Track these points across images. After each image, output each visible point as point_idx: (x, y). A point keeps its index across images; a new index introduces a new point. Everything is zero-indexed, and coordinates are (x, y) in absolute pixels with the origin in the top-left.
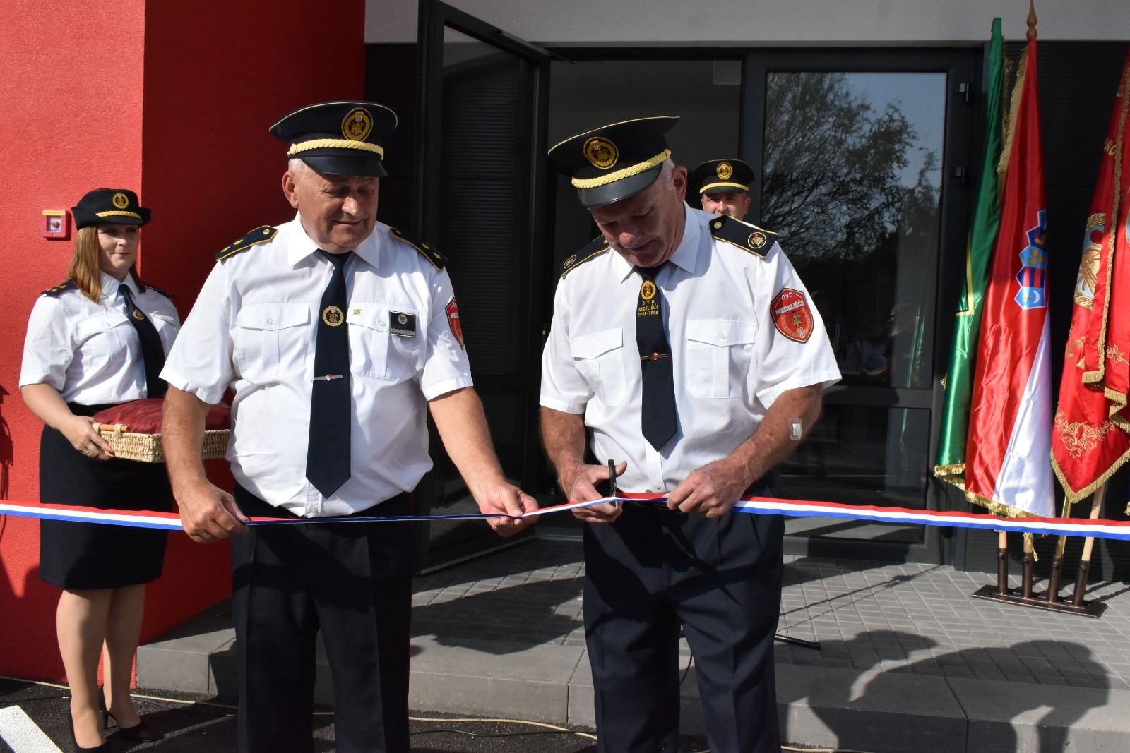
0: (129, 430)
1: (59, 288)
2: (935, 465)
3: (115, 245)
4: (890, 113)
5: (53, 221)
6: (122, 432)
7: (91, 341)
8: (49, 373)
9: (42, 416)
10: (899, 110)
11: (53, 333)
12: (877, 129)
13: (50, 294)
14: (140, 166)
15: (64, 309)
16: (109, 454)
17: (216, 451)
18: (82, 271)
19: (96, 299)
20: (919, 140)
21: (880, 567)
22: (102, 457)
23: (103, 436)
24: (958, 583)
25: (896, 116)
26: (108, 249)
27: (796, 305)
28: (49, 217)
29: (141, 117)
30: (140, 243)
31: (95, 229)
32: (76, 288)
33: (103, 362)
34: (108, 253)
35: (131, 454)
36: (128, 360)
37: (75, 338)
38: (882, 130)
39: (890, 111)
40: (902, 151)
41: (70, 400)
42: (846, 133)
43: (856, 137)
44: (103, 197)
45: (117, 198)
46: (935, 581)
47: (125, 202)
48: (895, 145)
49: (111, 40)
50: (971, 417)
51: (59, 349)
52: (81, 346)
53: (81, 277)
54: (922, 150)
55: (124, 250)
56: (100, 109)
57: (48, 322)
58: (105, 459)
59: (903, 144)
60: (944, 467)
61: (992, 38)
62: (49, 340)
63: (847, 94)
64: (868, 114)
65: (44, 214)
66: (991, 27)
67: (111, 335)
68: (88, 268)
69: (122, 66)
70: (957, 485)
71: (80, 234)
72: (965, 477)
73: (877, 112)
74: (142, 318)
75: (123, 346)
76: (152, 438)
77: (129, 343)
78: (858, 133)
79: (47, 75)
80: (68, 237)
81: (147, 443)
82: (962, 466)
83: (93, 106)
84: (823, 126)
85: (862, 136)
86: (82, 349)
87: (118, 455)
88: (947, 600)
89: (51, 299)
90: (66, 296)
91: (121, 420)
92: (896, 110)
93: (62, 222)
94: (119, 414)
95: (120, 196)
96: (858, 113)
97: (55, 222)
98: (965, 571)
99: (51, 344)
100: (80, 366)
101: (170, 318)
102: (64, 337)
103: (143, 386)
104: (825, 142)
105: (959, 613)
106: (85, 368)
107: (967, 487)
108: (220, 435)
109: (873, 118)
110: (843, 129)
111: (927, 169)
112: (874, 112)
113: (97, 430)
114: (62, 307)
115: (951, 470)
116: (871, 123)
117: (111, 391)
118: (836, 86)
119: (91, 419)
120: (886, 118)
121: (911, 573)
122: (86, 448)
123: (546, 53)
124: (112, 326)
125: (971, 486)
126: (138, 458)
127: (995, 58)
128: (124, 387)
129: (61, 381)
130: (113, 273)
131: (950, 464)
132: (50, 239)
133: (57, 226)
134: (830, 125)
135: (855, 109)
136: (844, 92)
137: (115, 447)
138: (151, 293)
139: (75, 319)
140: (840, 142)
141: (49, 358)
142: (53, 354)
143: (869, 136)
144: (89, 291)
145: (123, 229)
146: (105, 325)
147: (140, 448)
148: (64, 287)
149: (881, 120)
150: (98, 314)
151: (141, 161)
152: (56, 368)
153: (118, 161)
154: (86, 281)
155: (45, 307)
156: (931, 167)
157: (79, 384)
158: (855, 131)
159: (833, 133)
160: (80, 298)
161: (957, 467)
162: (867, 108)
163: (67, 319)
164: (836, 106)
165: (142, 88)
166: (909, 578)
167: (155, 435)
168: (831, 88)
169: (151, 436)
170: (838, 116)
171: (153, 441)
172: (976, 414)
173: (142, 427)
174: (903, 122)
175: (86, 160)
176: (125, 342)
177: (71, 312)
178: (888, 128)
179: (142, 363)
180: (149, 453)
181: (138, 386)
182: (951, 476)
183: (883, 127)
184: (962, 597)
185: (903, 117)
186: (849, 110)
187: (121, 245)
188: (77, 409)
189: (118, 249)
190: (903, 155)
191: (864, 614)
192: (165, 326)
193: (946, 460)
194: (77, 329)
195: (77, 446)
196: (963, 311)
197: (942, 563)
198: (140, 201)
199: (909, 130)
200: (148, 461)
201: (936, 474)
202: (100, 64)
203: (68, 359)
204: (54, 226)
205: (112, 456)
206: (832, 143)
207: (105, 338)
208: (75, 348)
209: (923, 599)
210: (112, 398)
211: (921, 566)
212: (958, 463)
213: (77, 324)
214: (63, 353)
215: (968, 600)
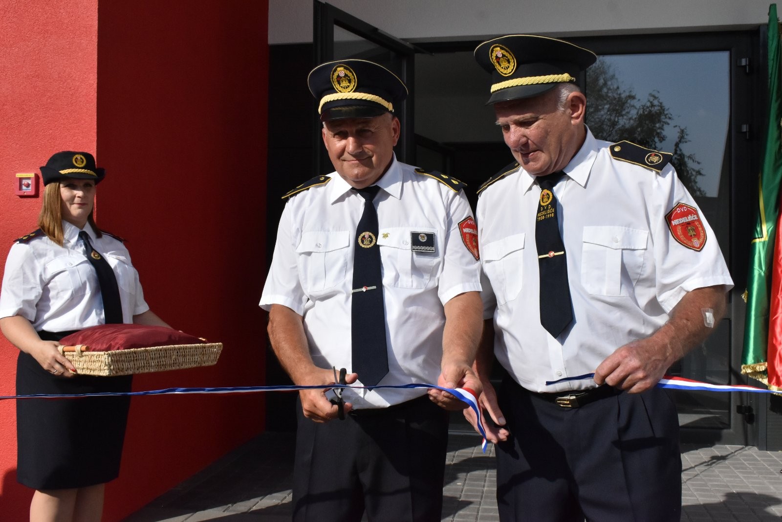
0: (88, 349)
1: (29, 236)
2: (742, 364)
3: (74, 197)
4: (651, 100)
5: (24, 182)
6: (82, 352)
7: (56, 278)
8: (21, 306)
9: (16, 343)
10: (657, 98)
11: (24, 274)
12: (642, 112)
13: (22, 241)
14: (95, 135)
15: (34, 253)
16: (73, 372)
17: (163, 365)
18: (48, 220)
19: (59, 242)
20: (673, 119)
21: (697, 449)
22: (67, 374)
23: (67, 357)
24: (764, 461)
25: (656, 102)
26: (68, 200)
27: (690, 218)
28: (21, 179)
29: (96, 95)
30: (95, 196)
31: (58, 184)
32: (44, 235)
33: (67, 295)
34: (68, 204)
35: (91, 370)
36: (88, 293)
37: (43, 277)
38: (646, 113)
39: (651, 99)
40: (661, 128)
41: (39, 329)
42: (618, 117)
43: (626, 119)
44: (65, 158)
45: (77, 158)
46: (745, 460)
47: (83, 162)
48: (656, 124)
49: (70, 34)
50: (770, 323)
51: (31, 286)
52: (48, 283)
53: (48, 225)
54: (676, 128)
55: (81, 201)
56: (62, 90)
57: (21, 264)
58: (70, 376)
59: (662, 123)
60: (750, 366)
61: (770, 21)
62: (21, 279)
63: (618, 88)
64: (633, 102)
65: (17, 176)
66: (768, 11)
67: (73, 273)
68: (53, 217)
69: (80, 54)
70: (760, 380)
71: (47, 190)
72: (767, 373)
73: (642, 100)
74: (99, 258)
75: (83, 281)
76: (107, 354)
77: (88, 279)
78: (627, 116)
79: (19, 64)
80: (36, 195)
81: (103, 359)
82: (764, 364)
83: (56, 88)
84: (600, 112)
85: (630, 119)
86: (49, 286)
87: (79, 372)
88: (760, 476)
89: (23, 245)
90: (35, 243)
91: (82, 343)
92: (655, 98)
93: (32, 182)
94: (80, 338)
95: (79, 157)
96: (626, 102)
97: (26, 183)
98: (767, 450)
99: (24, 283)
100: (48, 300)
101: (122, 258)
102: (34, 276)
103: (101, 314)
104: (603, 124)
105: (774, 487)
106: (52, 302)
107: (770, 381)
108: (166, 350)
109: (638, 105)
110: (616, 114)
111: (680, 141)
112: (639, 100)
113: (61, 352)
114: (32, 251)
115: (755, 368)
116: (636, 108)
117: (74, 320)
118: (609, 83)
119: (56, 343)
120: (649, 104)
121: (724, 454)
122: (53, 367)
123: (411, 46)
124: (73, 266)
125: (774, 380)
126: (96, 373)
127: (773, 36)
128: (85, 315)
129: (32, 314)
130: (74, 221)
131: (755, 363)
132: (22, 197)
133: (28, 186)
134: (606, 111)
135: (624, 99)
136: (615, 87)
137: (77, 365)
138: (106, 238)
139: (43, 261)
140: (614, 124)
141: (21, 293)
142: (25, 291)
143: (636, 118)
144: (54, 237)
145: (82, 184)
146: (68, 264)
147: (98, 364)
148: (34, 234)
149: (644, 106)
150: (62, 255)
151: (96, 131)
152: (27, 302)
153: (77, 131)
154: (51, 228)
155: (18, 252)
156: (683, 140)
157: (46, 316)
158: (625, 115)
159: (608, 117)
160: (47, 243)
161: (760, 365)
162: (633, 98)
163: (36, 261)
164: (609, 97)
165: (96, 71)
166: (723, 458)
167: (109, 352)
168: (605, 84)
169: (106, 353)
170: (610, 104)
171: (108, 357)
172: (775, 322)
173: (99, 347)
174: (661, 107)
175: (51, 131)
176: (84, 279)
177: (40, 255)
178: (650, 111)
179: (100, 296)
180: (105, 368)
181: (97, 314)
182: (756, 373)
183: (646, 111)
184: (771, 473)
185: (661, 103)
186: (620, 99)
187: (79, 197)
188: (45, 336)
189: (77, 200)
190: (662, 131)
191: (697, 490)
192: (118, 264)
193: (750, 359)
194: (45, 269)
195: (45, 367)
196: (759, 238)
197: (747, 445)
198: (96, 162)
199: (666, 112)
200: (104, 374)
201: (743, 371)
202: (61, 53)
203: (37, 294)
204: (25, 186)
205: (75, 373)
206: (608, 124)
207: (68, 275)
208: (44, 284)
209: (740, 475)
210: (75, 325)
211: (729, 448)
212: (761, 362)
213: (45, 265)
214: (34, 290)
215: (778, 475)
